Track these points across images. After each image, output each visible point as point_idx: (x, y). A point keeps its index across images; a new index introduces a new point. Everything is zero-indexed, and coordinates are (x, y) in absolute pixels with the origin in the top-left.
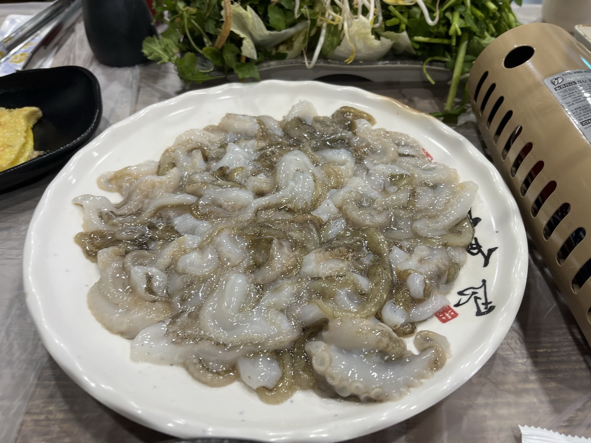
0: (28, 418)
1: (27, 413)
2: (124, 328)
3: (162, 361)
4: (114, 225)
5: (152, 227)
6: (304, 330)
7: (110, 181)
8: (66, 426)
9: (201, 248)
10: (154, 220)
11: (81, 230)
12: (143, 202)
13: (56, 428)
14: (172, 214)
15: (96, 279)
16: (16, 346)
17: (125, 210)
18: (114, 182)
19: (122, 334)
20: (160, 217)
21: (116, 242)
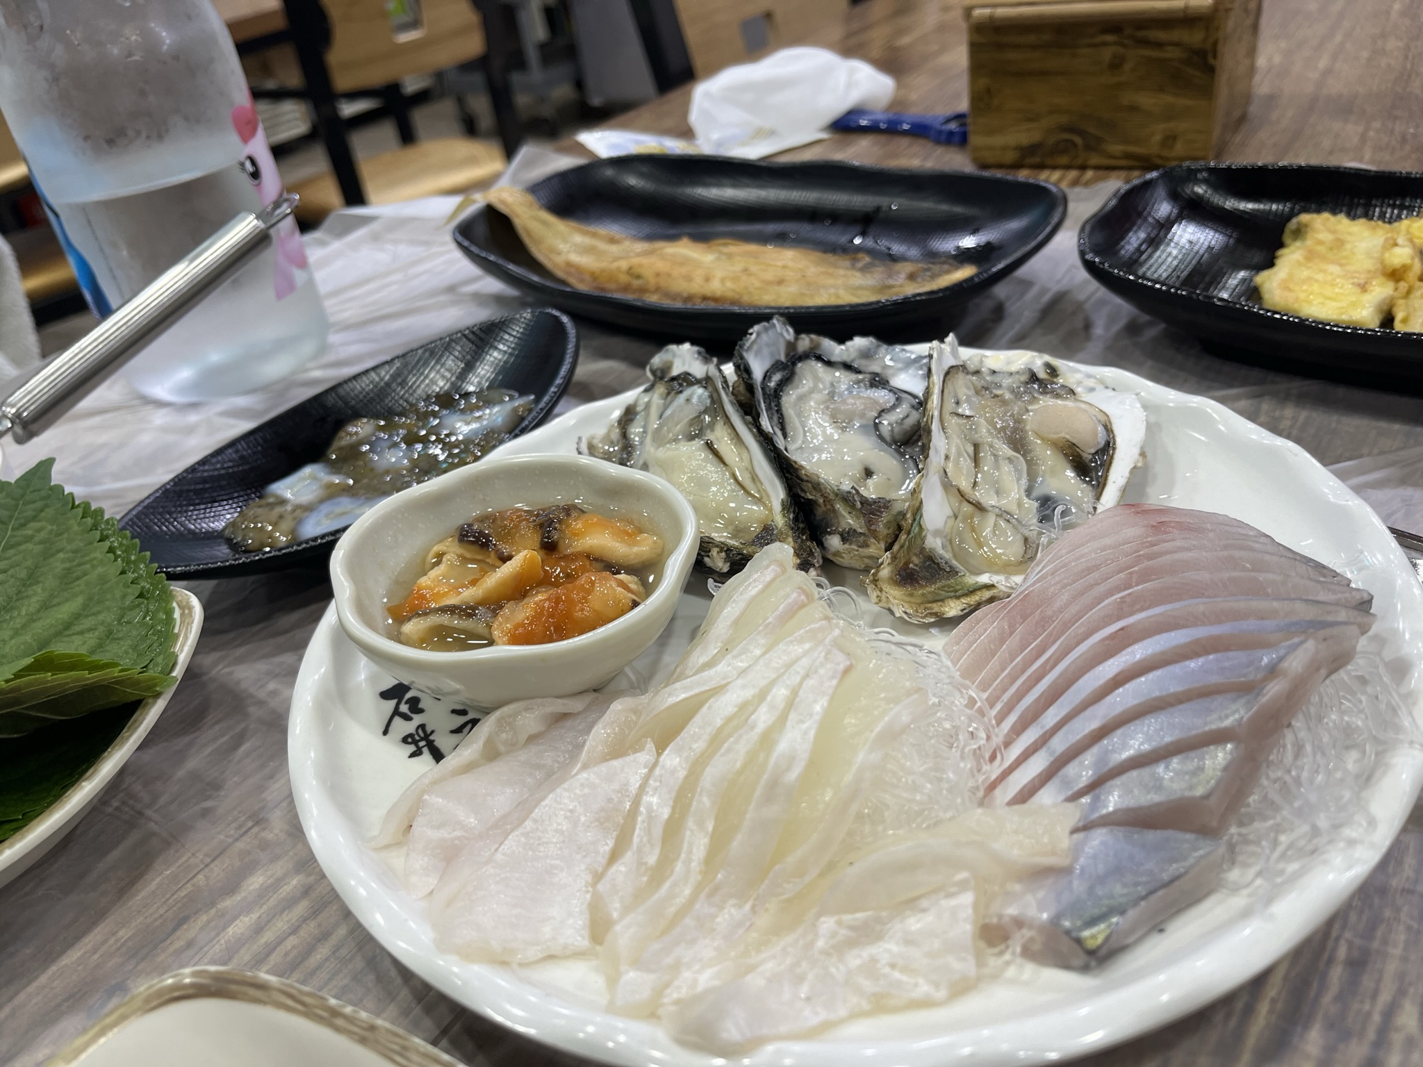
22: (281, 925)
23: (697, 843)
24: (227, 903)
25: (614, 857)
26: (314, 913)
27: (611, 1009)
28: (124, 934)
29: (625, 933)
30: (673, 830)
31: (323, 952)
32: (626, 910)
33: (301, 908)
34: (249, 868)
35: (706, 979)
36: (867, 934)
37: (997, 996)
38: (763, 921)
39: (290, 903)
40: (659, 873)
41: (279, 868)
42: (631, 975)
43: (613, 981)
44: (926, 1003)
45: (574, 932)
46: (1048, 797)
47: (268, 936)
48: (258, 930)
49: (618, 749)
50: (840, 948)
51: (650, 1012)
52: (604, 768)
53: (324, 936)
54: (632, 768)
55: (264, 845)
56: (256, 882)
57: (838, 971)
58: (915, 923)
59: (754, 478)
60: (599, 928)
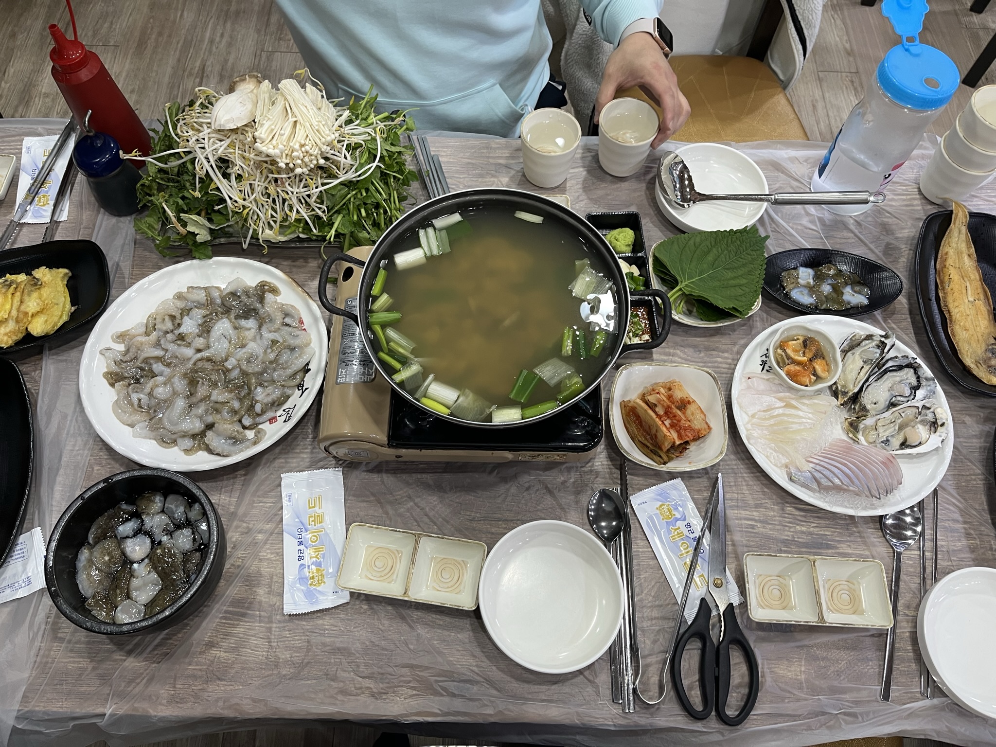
0: (92, 458)
1: (91, 456)
2: (129, 423)
3: (145, 437)
4: (122, 368)
5: (142, 369)
6: (207, 426)
7: (118, 337)
8: (108, 461)
9: (165, 384)
10: (143, 365)
11: (106, 370)
12: (137, 352)
13: (104, 462)
14: (152, 361)
15: (116, 398)
16: (81, 427)
17: (127, 358)
18: (121, 338)
19: (129, 425)
20: (147, 363)
21: (123, 378)
22: (724, 366)
23: (772, 422)
24: (720, 354)
25: (764, 411)
26: (728, 369)
27: (744, 425)
28: (706, 343)
29: (755, 420)
30: (773, 417)
31: (724, 375)
32: (758, 418)
33: (727, 366)
34: (727, 351)
35: (755, 434)
36: (776, 451)
37: (778, 471)
38: (768, 437)
39: (727, 363)
40: (765, 419)
41: (730, 356)
42: (749, 425)
43: (748, 423)
44: (771, 462)
45: (750, 413)
46: (812, 465)
47: (720, 365)
48: (721, 363)
49: (780, 399)
50: (771, 448)
51: (747, 430)
52: (776, 400)
53: (727, 374)
54: (780, 404)
55: (731, 350)
56: (726, 355)
57: (768, 450)
58: (781, 456)
59: (859, 382)
60: (753, 416)
